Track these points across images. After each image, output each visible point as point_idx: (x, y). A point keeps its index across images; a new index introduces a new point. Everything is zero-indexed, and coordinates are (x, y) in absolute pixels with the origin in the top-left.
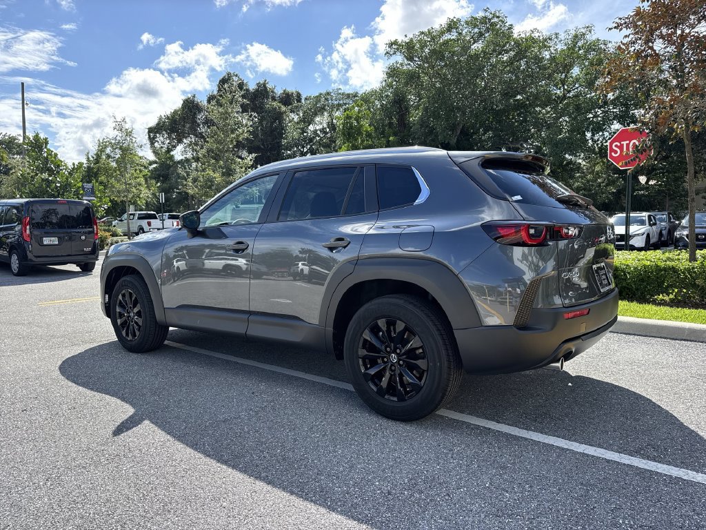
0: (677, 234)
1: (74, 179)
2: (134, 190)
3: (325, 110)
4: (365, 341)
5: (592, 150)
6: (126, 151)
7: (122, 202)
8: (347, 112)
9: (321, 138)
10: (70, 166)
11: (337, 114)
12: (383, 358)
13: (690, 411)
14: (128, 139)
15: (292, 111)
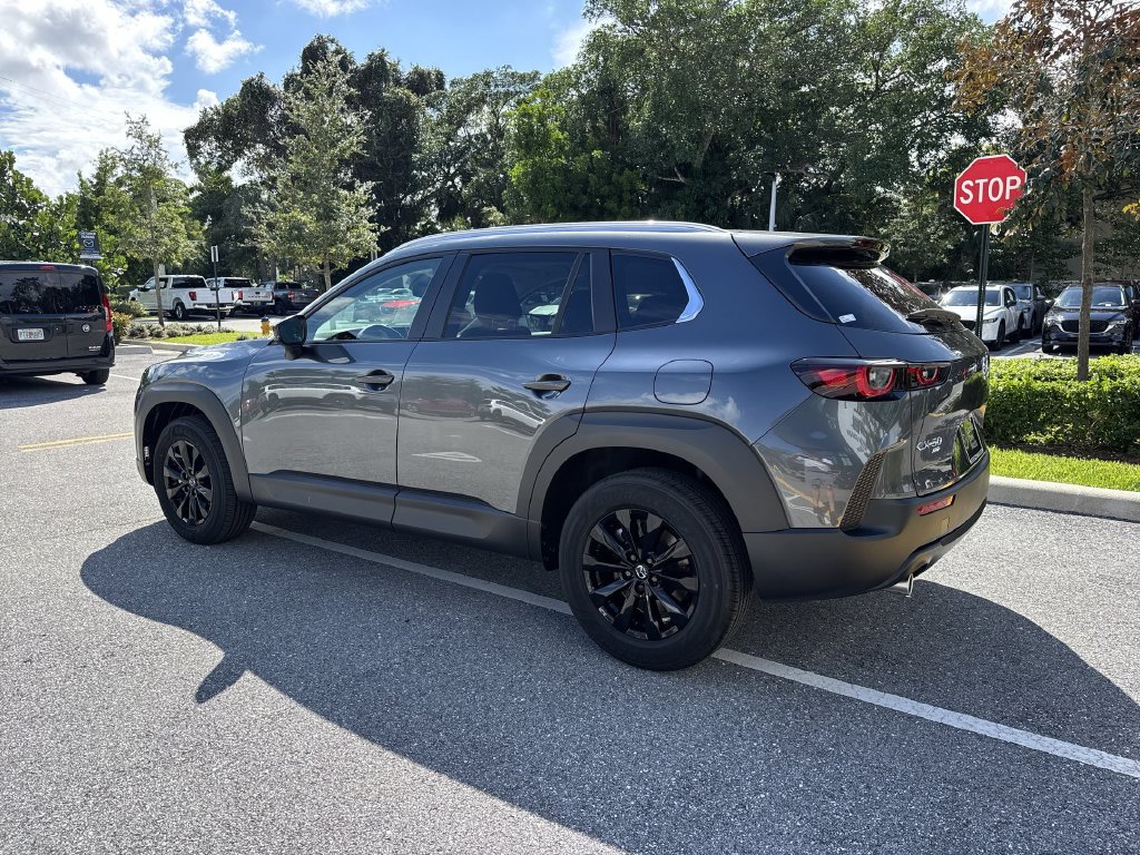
0: (1048, 320)
1: (63, 224)
2: (166, 240)
3: (485, 102)
4: (594, 543)
5: (918, 179)
6: (152, 174)
7: (147, 261)
8: (524, 105)
9: (479, 149)
10: (54, 200)
11: (505, 109)
12: (623, 571)
13: (1096, 644)
14: (153, 153)
15: (429, 104)
